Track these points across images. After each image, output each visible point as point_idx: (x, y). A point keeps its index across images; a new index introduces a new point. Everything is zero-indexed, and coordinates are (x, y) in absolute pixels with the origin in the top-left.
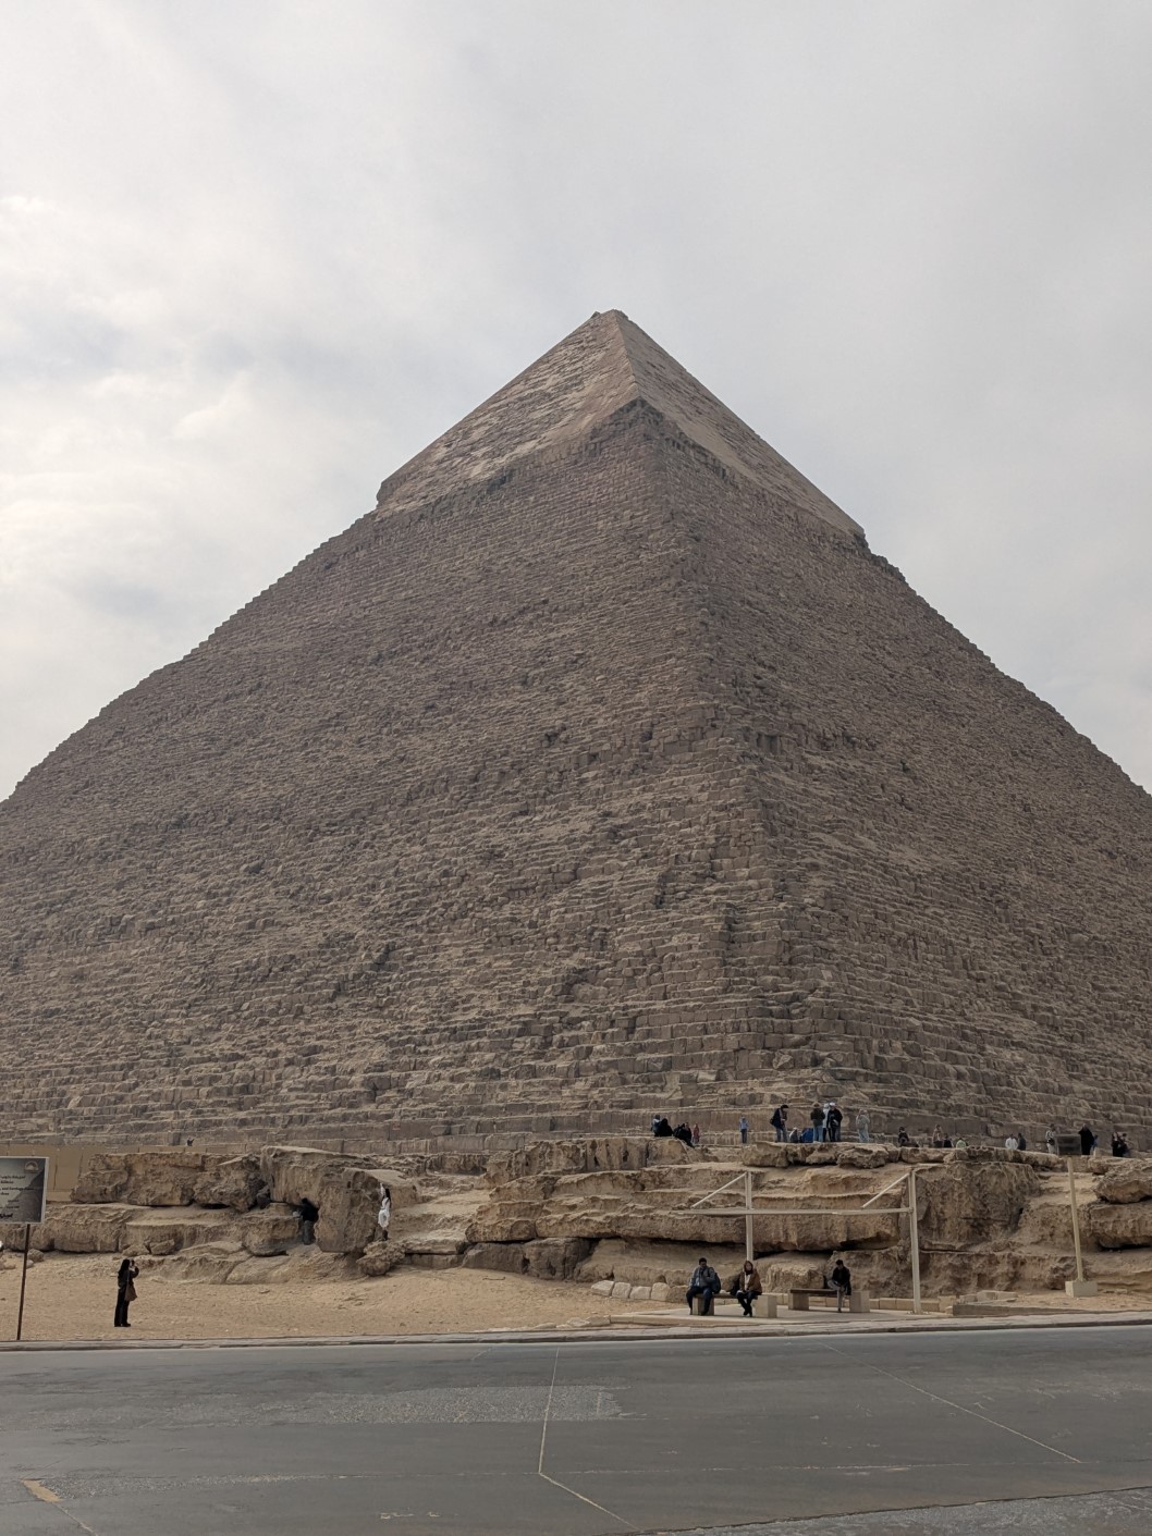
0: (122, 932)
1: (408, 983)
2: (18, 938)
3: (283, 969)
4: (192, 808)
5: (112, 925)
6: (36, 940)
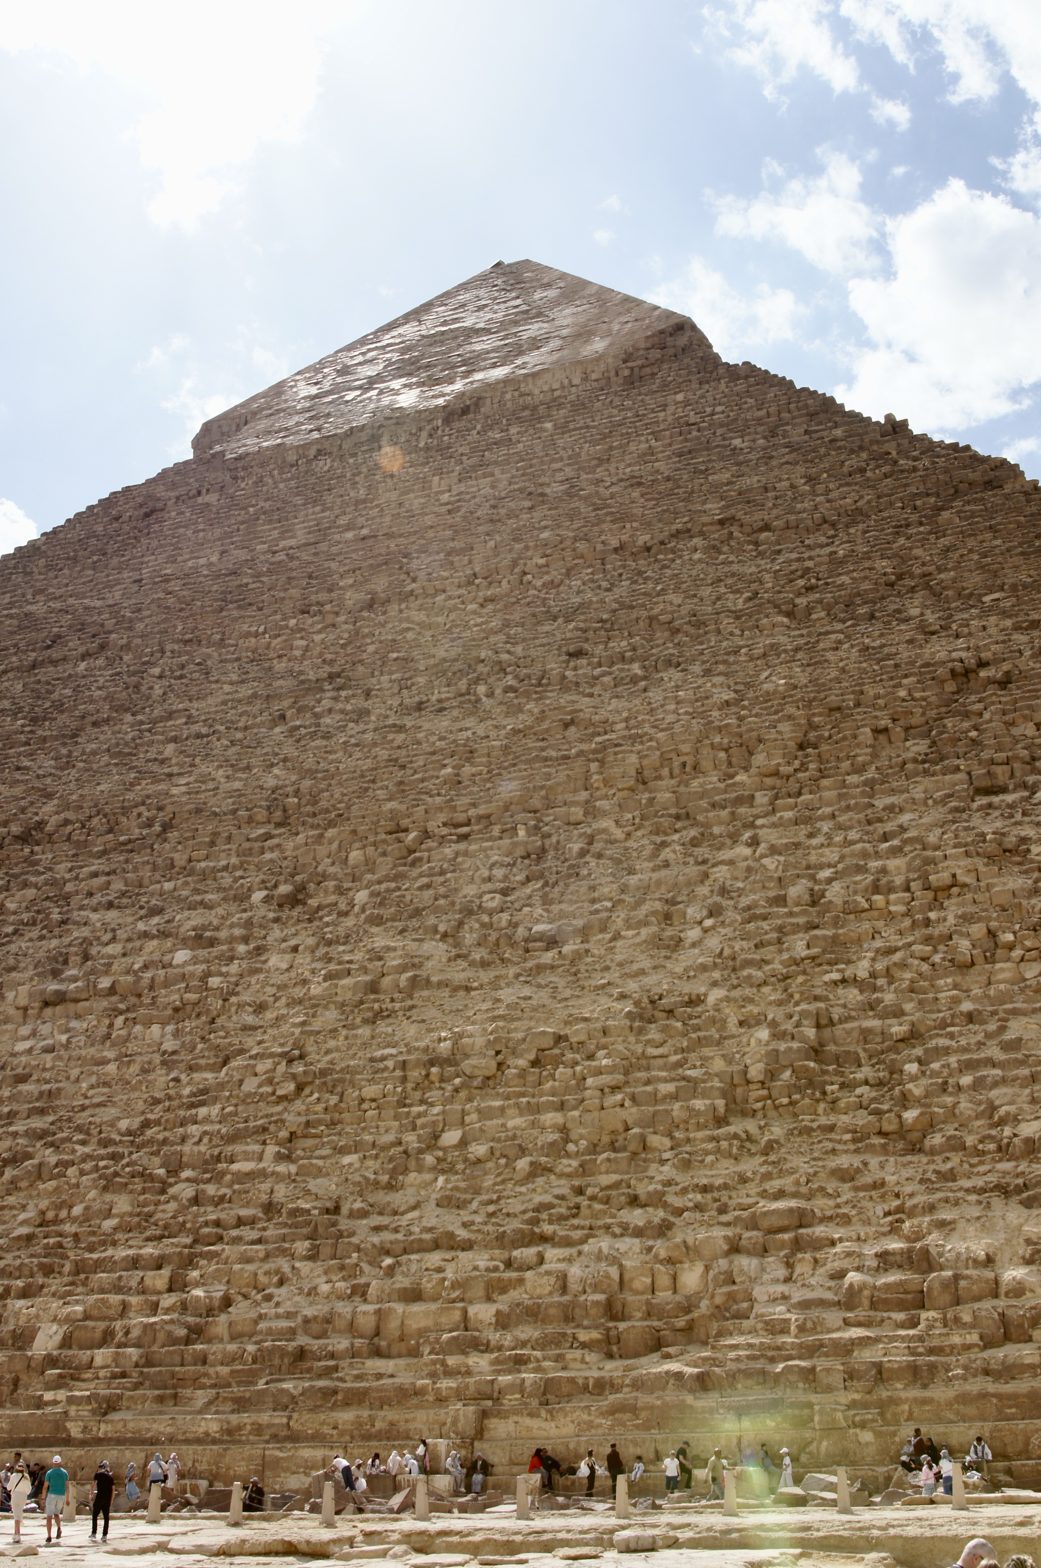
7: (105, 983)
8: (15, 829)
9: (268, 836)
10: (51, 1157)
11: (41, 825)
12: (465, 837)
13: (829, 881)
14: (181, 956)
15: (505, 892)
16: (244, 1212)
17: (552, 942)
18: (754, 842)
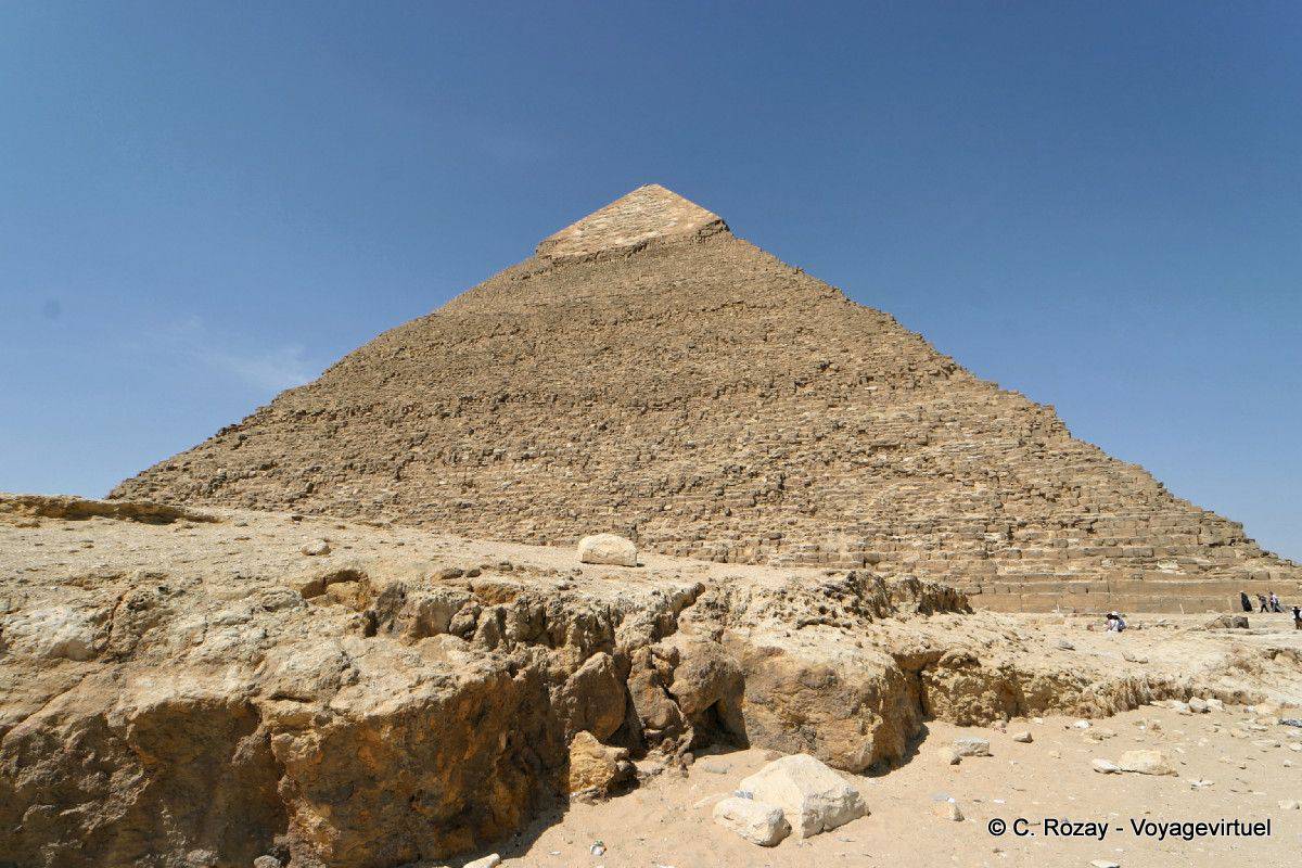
0: (496, 459)
1: (828, 497)
2: (393, 459)
3: (694, 485)
4: (509, 390)
5: (484, 455)
6: (410, 461)
7: (544, 452)
8: (499, 397)
9: (591, 405)
10: (535, 508)
11: (508, 396)
12: (660, 410)
13: (783, 432)
14: (569, 445)
15: (677, 429)
16: (606, 527)
17: (694, 447)
18: (757, 418)
